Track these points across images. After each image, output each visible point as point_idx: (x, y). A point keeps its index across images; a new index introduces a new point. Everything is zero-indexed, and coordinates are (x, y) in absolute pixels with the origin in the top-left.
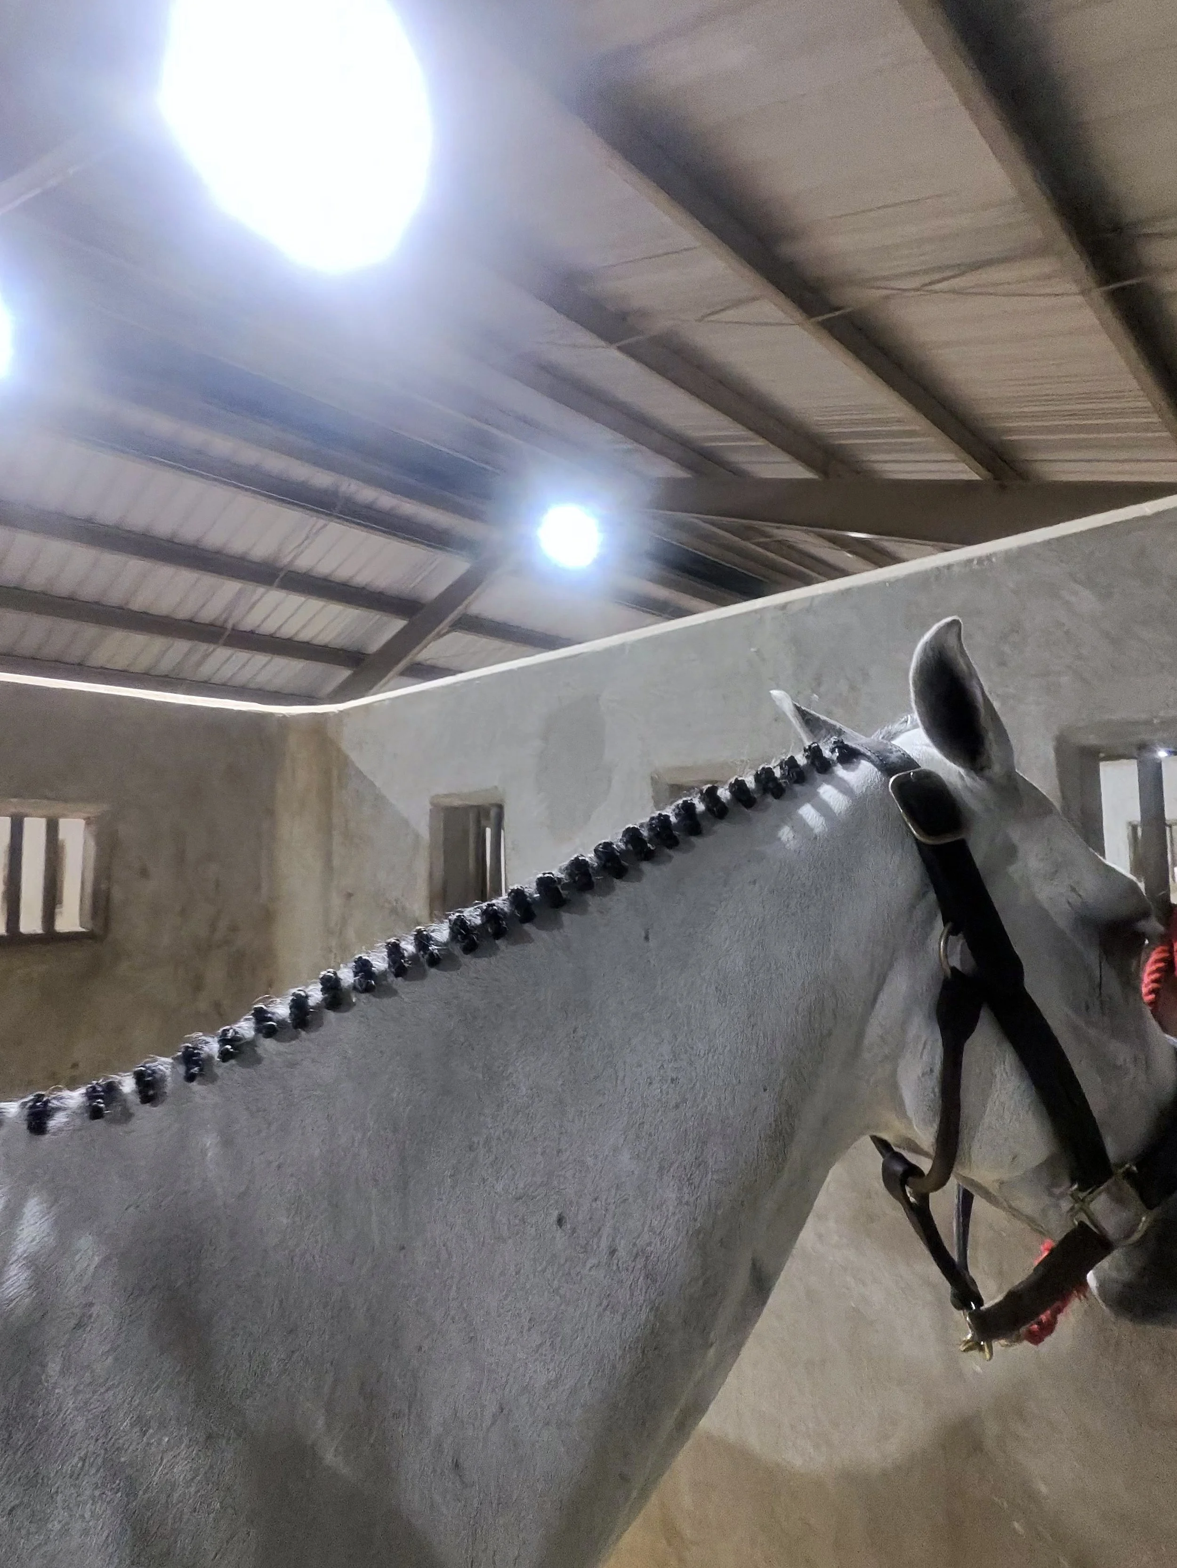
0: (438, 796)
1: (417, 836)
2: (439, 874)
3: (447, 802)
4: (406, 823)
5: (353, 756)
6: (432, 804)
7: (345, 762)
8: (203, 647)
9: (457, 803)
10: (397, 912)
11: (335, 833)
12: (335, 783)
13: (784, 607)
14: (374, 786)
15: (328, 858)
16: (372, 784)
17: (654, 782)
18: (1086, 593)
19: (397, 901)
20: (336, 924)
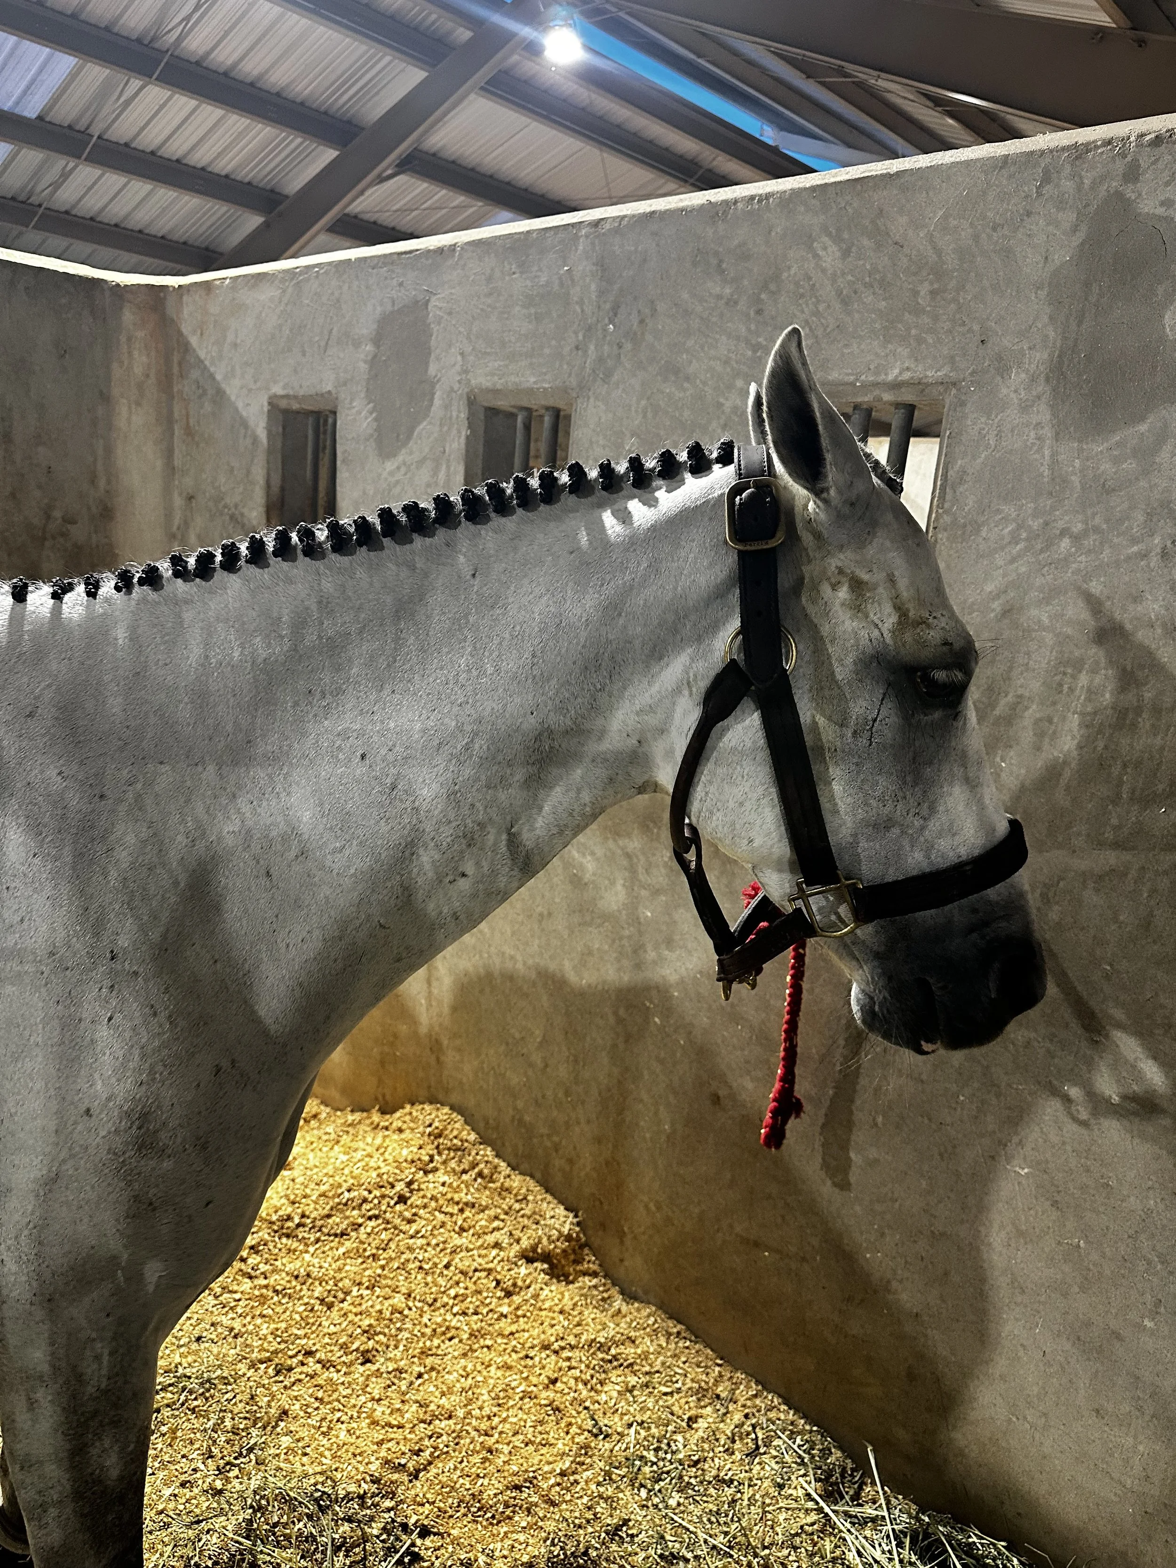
0: (275, 396)
1: (255, 440)
2: (276, 481)
3: (283, 404)
4: (244, 424)
5: (194, 341)
6: (270, 403)
7: (186, 347)
8: (61, 162)
9: (295, 406)
10: (237, 521)
11: (176, 427)
12: (176, 369)
13: (597, 223)
14: (214, 379)
15: (169, 454)
16: (212, 377)
17: (471, 402)
18: (833, 248)
19: (236, 506)
20: (178, 528)
